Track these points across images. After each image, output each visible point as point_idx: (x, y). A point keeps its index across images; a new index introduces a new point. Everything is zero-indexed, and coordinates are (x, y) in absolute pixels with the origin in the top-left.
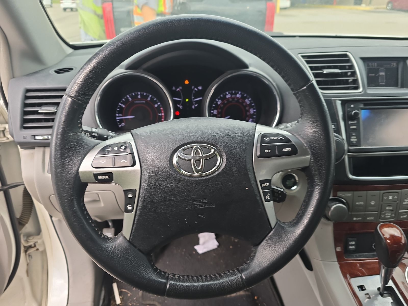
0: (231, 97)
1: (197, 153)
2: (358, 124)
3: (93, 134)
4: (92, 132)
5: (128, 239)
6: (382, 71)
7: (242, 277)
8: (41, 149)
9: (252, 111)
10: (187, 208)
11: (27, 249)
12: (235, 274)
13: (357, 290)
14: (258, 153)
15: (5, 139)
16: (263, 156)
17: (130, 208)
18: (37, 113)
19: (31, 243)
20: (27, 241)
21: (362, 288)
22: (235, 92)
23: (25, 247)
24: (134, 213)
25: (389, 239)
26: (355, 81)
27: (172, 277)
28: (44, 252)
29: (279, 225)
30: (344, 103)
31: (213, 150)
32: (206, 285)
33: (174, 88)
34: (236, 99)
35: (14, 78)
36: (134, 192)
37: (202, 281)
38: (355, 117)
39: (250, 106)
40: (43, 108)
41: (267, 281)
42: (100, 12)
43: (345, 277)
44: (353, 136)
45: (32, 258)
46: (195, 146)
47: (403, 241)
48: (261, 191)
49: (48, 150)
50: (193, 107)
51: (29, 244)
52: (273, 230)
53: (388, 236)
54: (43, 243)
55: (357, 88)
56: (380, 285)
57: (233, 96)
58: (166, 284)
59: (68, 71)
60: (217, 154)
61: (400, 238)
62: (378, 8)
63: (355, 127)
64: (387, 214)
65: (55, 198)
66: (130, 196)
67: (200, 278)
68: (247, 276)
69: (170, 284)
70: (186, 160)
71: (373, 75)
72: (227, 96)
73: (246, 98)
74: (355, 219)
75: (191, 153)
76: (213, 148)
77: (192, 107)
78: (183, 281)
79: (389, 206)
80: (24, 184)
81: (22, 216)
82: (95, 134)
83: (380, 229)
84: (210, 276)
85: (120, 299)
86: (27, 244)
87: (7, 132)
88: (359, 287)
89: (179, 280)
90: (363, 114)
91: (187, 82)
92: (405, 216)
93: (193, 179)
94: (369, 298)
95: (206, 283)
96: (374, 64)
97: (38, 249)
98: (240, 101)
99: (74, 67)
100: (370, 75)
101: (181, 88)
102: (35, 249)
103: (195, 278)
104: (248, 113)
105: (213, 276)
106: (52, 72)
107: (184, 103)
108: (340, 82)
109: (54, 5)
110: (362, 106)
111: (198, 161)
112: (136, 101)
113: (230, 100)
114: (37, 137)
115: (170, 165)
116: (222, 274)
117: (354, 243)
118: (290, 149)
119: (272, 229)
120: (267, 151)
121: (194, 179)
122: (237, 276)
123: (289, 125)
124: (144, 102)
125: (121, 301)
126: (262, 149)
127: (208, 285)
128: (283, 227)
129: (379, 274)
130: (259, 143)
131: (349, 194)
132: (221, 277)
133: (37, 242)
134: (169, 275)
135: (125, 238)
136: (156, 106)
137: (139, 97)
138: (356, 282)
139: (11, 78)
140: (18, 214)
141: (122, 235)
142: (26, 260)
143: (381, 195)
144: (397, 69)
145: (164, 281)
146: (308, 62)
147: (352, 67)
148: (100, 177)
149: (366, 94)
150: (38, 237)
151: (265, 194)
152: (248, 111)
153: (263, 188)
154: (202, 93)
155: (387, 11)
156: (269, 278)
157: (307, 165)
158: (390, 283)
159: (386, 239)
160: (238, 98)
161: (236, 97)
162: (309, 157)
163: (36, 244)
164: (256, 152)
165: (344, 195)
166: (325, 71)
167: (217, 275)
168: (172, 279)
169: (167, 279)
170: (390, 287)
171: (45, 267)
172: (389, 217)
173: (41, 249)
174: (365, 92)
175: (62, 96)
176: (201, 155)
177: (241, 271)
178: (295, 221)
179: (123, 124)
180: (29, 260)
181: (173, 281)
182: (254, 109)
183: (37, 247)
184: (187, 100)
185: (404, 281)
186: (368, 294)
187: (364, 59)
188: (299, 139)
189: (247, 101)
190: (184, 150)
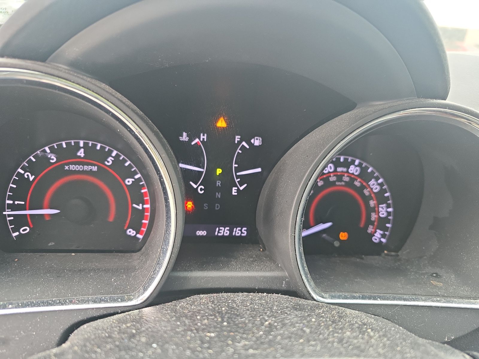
0: (335, 171)
9: (383, 211)
22: (346, 160)
33: (184, 137)
34: (346, 179)
39: (380, 198)
50: (234, 191)
57: (339, 169)
72: (326, 170)
73: (371, 176)
77: (230, 191)
91: (221, 123)
98: (357, 183)
101: (203, 137)
104: (374, 216)
107: (209, 179)
112: (68, 164)
113: (333, 179)
124: (95, 169)
136: (129, 181)
137: (81, 153)
152: (375, 210)
160: (353, 174)
161: (348, 172)
179: (25, 230)
182: (388, 206)
184: (219, 171)
189: (374, 186)
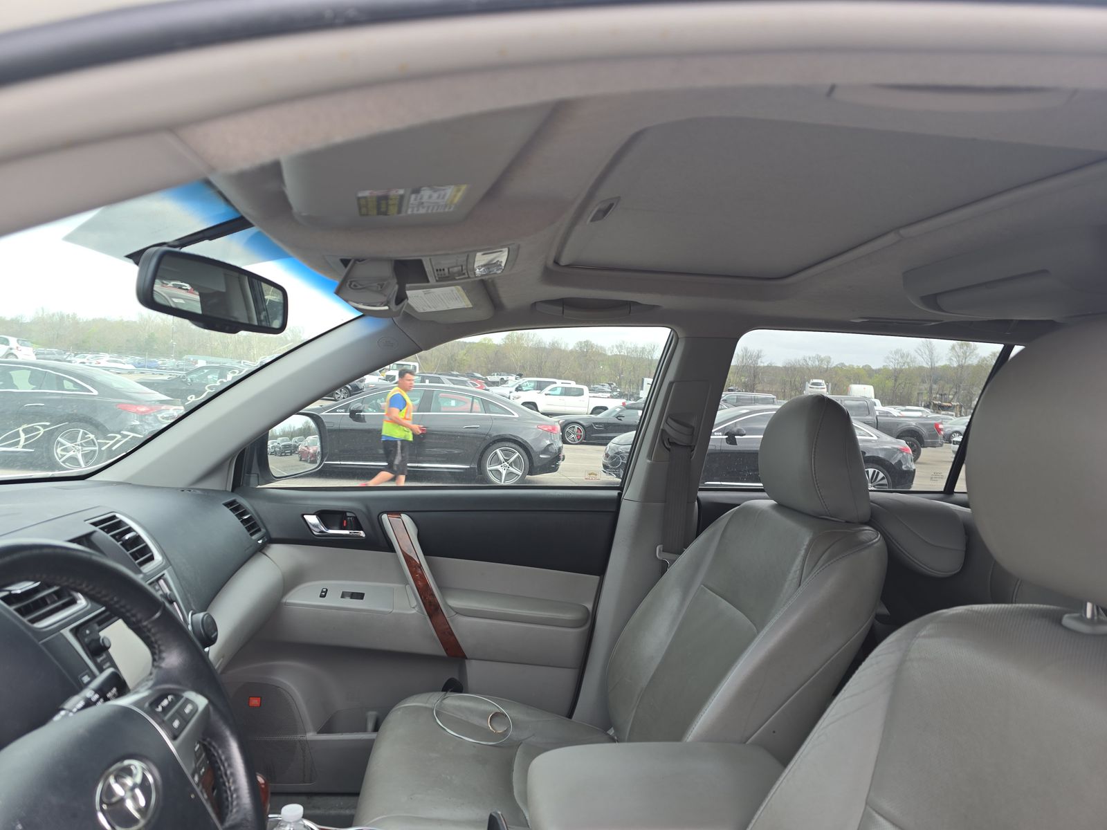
14: (169, 734)
16: (176, 735)
30: (76, 633)
118: (190, 706)
120: (175, 725)
164: (165, 734)
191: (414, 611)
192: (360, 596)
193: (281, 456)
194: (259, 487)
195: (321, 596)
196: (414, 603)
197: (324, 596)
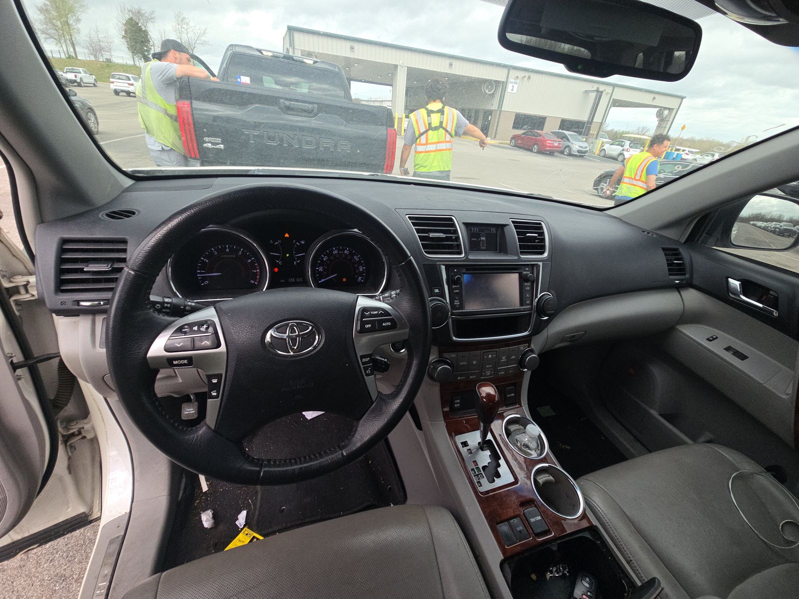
0: (338, 253)
1: (293, 331)
2: (461, 289)
3: (166, 305)
4: (164, 303)
5: (213, 427)
6: (483, 237)
7: (342, 454)
8: (90, 318)
9: (361, 269)
10: (283, 390)
11: (67, 439)
12: (336, 452)
13: (460, 446)
14: (359, 328)
15: (28, 296)
16: (363, 331)
17: (215, 394)
18: (81, 271)
19: (74, 430)
20: (67, 428)
21: (465, 444)
22: (342, 249)
23: (63, 436)
24: (220, 400)
25: (485, 398)
26: (459, 246)
27: (266, 463)
28: (95, 441)
29: (381, 397)
30: (448, 268)
31: (310, 328)
32: (305, 467)
33: (271, 242)
34: (344, 256)
35: (42, 222)
36: (219, 376)
37: (301, 464)
38: (458, 282)
39: (359, 263)
40: (90, 265)
41: (382, 443)
42: (173, 111)
43: (450, 435)
44: (457, 300)
45: (75, 449)
46: (291, 323)
47: (497, 399)
48: (362, 366)
49: (99, 319)
51: (71, 432)
52: (375, 403)
53: (484, 395)
54: (93, 428)
55: (460, 253)
56: (480, 440)
57: (340, 252)
58: (259, 472)
59: (128, 217)
60: (315, 331)
61: (494, 396)
62: (502, 143)
63: (458, 291)
64: (487, 372)
65: (110, 378)
66: (215, 381)
67: (298, 460)
68: (348, 452)
69: (265, 472)
70: (280, 339)
71: (476, 239)
72: (334, 253)
73: (354, 254)
74: (459, 378)
75: (286, 332)
76: (311, 325)
77: (294, 263)
78: (279, 466)
79: (489, 364)
80: (60, 356)
81: (57, 396)
82: (169, 305)
83: (479, 389)
84: (310, 457)
85: (207, 485)
86: (68, 431)
87: (32, 286)
88: (462, 443)
89: (275, 465)
90: (466, 278)
91: (287, 235)
92: (503, 373)
93: (288, 359)
94: (471, 453)
95: (305, 465)
96: (476, 230)
97: (84, 437)
98: (349, 257)
99: (137, 211)
100: (473, 239)
101: (279, 241)
102: (80, 437)
103: (293, 461)
104: (357, 271)
105: (313, 457)
106: (102, 216)
107: (284, 258)
108: (444, 247)
109: (99, 84)
110: (464, 271)
111: (294, 340)
112: (223, 255)
113: (338, 256)
114: (82, 303)
115: (262, 346)
116: (322, 453)
117: (459, 401)
118: (389, 324)
119: (373, 403)
120: (367, 326)
121: (291, 359)
122: (338, 454)
123: (393, 293)
124: (234, 256)
125: (208, 487)
126: (363, 324)
127: (307, 467)
128: (383, 400)
129: (478, 430)
130: (359, 318)
131: (453, 355)
132: (321, 456)
133: (83, 428)
134: (263, 461)
135: (209, 427)
136: (249, 261)
137: (227, 250)
138: (460, 439)
139: (39, 224)
140: (51, 395)
141: (206, 424)
142: (68, 453)
143: (482, 354)
144: (497, 234)
145: (258, 469)
146: (414, 224)
147: (456, 232)
148: (175, 363)
149: (467, 260)
150: (86, 421)
151: (365, 369)
152: (358, 268)
153: (363, 363)
154: (305, 249)
155: (510, 146)
156: (383, 440)
157: (407, 338)
158: (489, 437)
159: (483, 397)
160: (346, 254)
161: (344, 253)
162: (408, 330)
163: (82, 431)
164: (356, 326)
165: (449, 355)
166: (432, 235)
167: (317, 455)
168: (266, 466)
169: (261, 466)
170: (490, 440)
171: (97, 459)
172: (489, 374)
173: (89, 436)
174: (467, 257)
175: (122, 268)
176: (297, 333)
177: (341, 448)
178: (395, 393)
179: (207, 282)
180: (72, 452)
181: (267, 467)
182: (363, 267)
183: (84, 434)
184: (287, 255)
185: (502, 434)
186: (470, 449)
187: (467, 225)
188: (399, 313)
189: (356, 258)
190: (277, 328)
191: (784, 397)
192: (743, 357)
193: (778, 235)
194: (714, 247)
195: (708, 339)
196: (790, 391)
197: (711, 341)
